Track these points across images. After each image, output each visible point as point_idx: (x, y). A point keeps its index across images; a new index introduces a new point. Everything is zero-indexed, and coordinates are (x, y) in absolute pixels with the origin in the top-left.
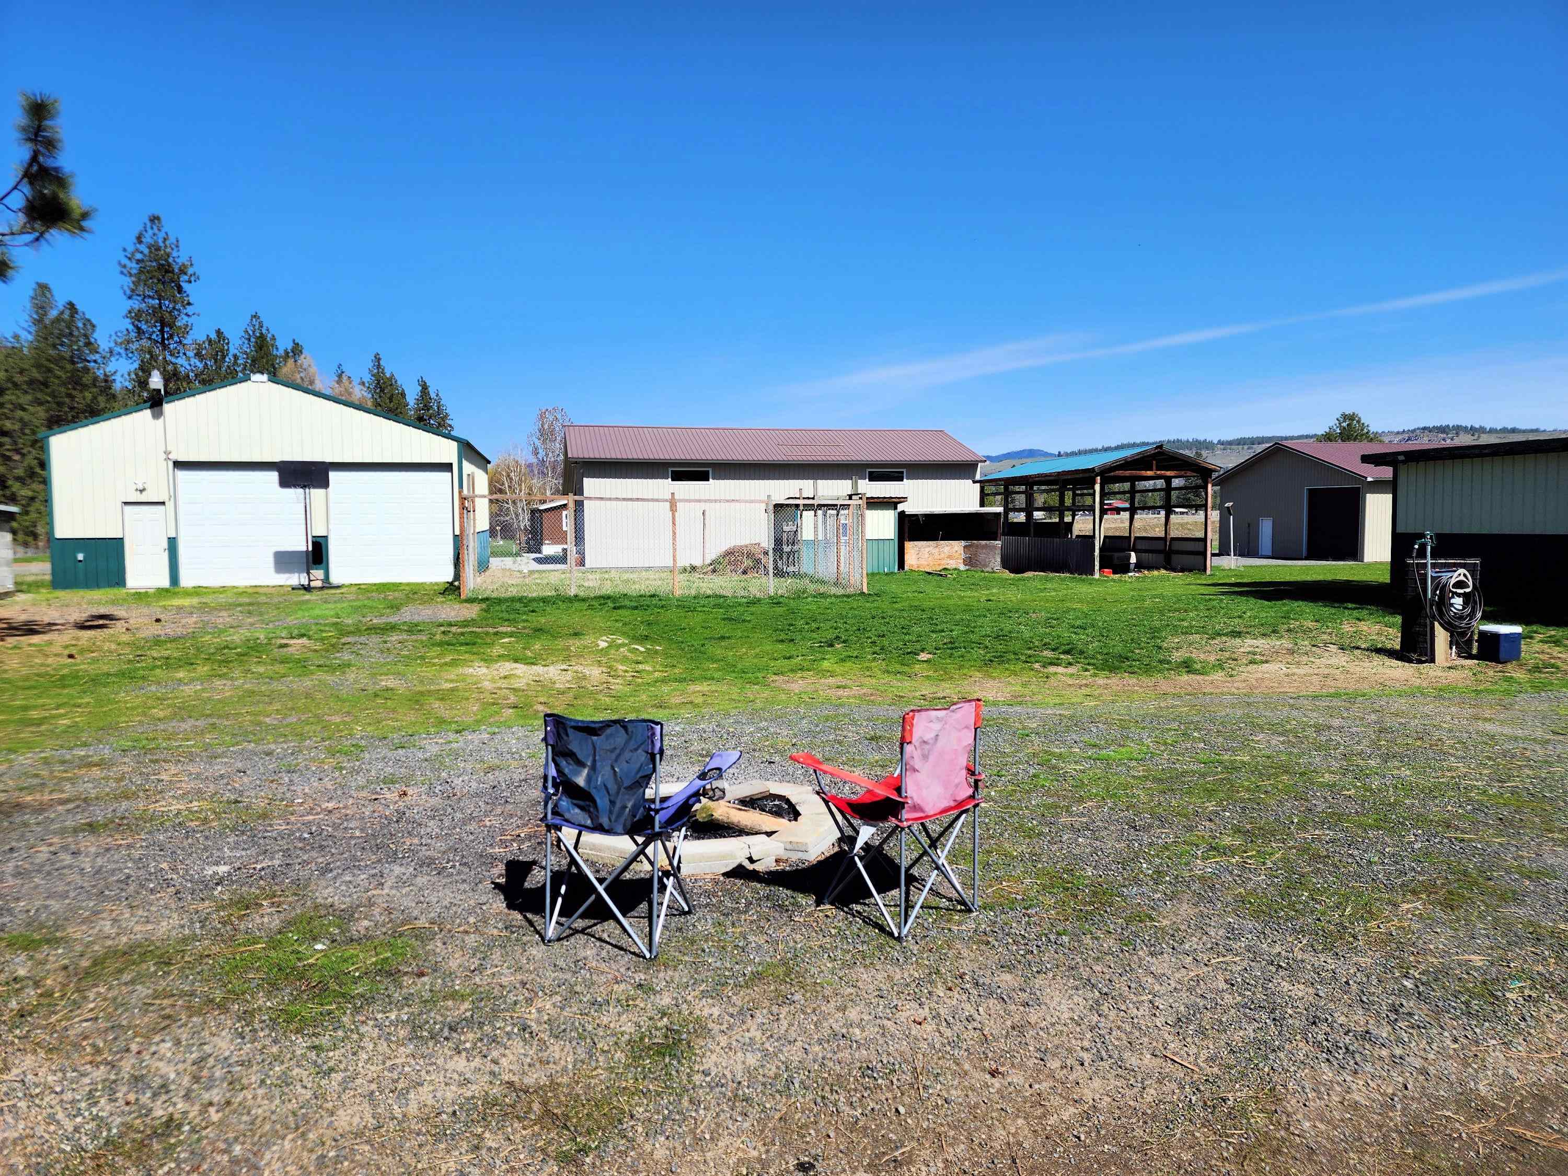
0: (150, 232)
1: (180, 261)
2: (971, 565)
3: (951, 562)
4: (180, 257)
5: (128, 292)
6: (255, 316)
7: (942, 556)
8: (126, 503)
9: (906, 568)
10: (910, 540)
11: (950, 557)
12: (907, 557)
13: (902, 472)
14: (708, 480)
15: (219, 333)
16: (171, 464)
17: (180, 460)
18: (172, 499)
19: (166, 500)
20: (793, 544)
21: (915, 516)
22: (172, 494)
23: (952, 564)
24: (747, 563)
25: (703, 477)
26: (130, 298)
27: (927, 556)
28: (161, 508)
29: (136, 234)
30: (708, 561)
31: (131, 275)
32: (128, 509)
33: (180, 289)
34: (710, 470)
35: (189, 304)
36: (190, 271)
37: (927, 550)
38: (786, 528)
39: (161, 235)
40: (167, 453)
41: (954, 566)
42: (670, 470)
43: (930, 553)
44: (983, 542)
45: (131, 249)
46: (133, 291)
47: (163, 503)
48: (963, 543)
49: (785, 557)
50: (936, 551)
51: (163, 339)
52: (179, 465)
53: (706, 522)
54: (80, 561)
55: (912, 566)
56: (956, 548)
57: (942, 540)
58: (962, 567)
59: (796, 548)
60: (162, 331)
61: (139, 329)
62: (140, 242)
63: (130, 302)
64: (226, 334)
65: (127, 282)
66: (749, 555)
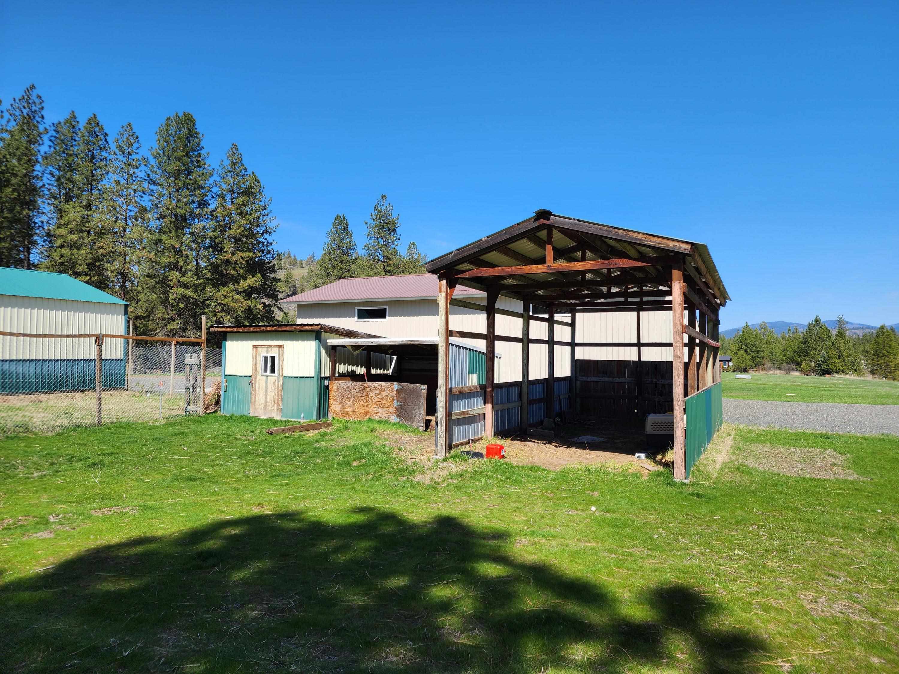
2: (402, 417)
3: (381, 410)
7: (370, 401)
9: (330, 415)
11: (379, 404)
12: (331, 401)
23: (381, 414)
27: (352, 400)
37: (352, 393)
41: (384, 417)
43: (355, 398)
48: (395, 386)
50: (362, 395)
55: (337, 412)
56: (386, 392)
58: (394, 419)
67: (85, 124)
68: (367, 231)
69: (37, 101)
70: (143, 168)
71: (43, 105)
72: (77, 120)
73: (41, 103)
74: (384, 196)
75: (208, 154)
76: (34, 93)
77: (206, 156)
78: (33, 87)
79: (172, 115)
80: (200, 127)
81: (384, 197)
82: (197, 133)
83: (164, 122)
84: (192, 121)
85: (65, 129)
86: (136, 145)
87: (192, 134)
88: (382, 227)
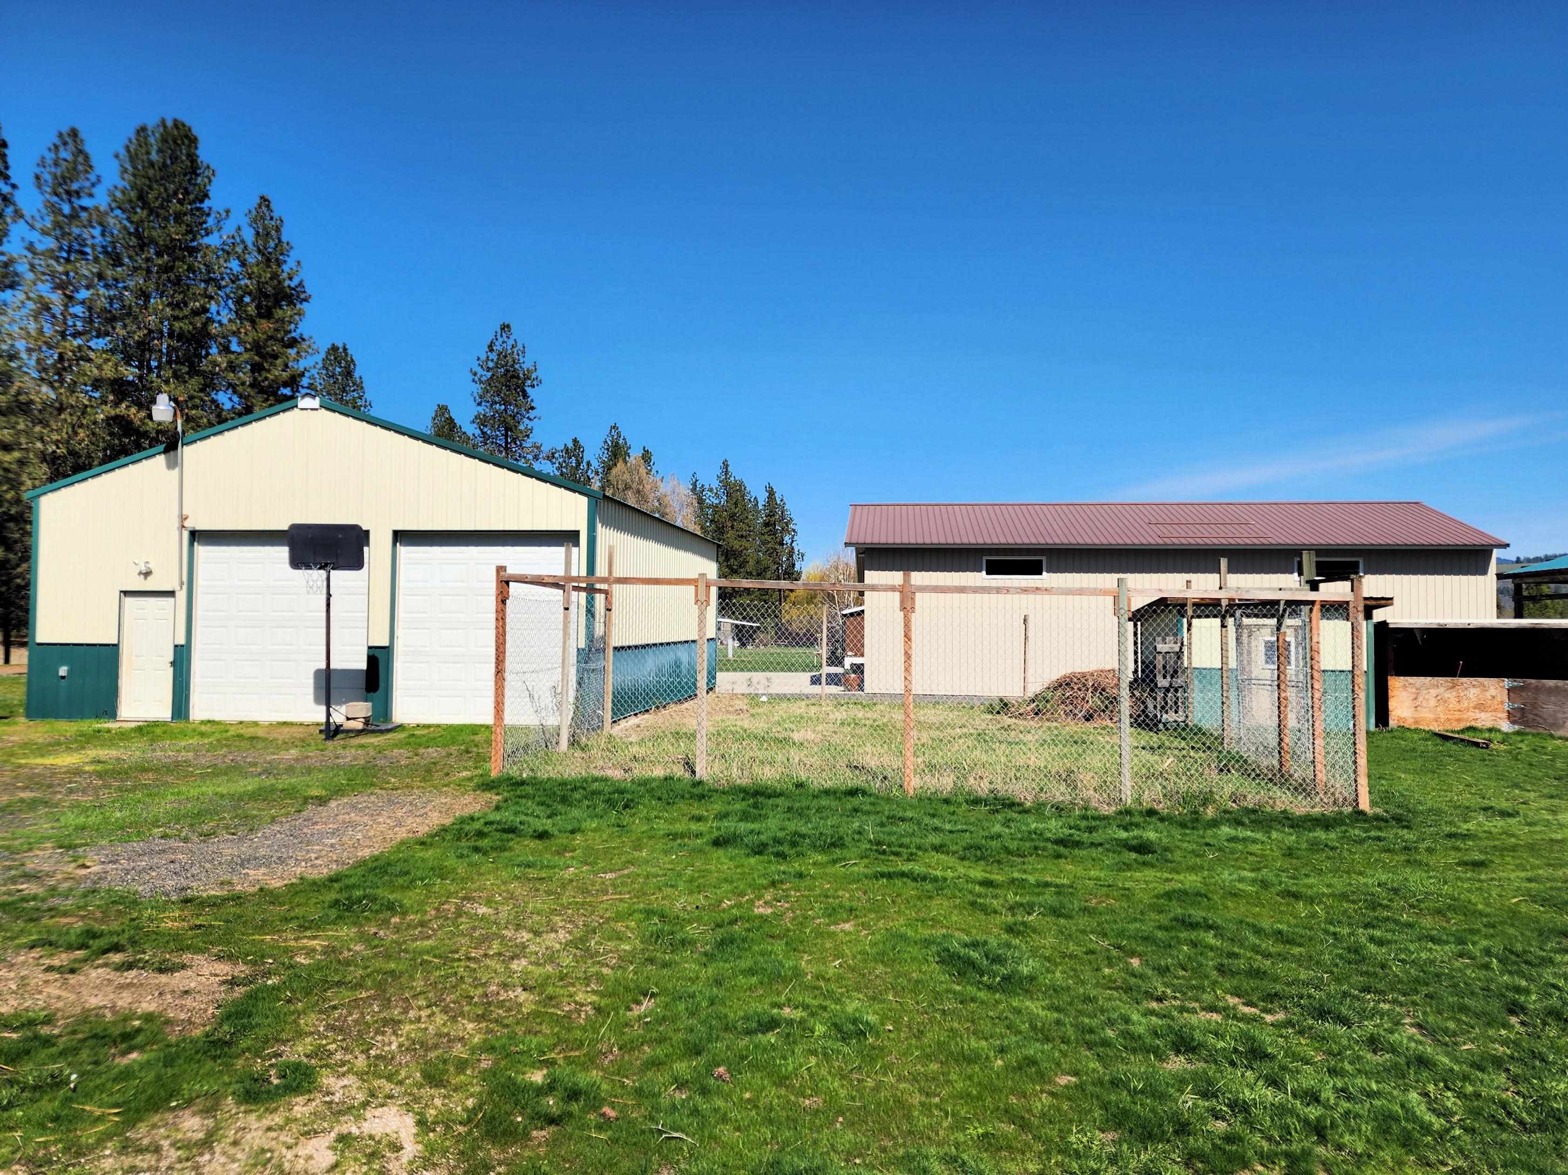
0: (500, 340)
1: (525, 366)
2: (1526, 724)
3: (1483, 715)
4: (527, 363)
5: (479, 400)
6: (614, 427)
7: (1465, 704)
8: (126, 593)
9: (1393, 723)
10: (1399, 674)
11: (1481, 707)
12: (1392, 704)
13: (1357, 563)
14: (1040, 573)
15: (575, 441)
16: (186, 535)
17: (198, 528)
18: (185, 587)
19: (177, 588)
20: (1175, 674)
21: (1407, 633)
22: (185, 579)
23: (1484, 720)
24: (1094, 701)
25: (1034, 569)
26: (479, 404)
27: (1433, 703)
28: (171, 600)
29: (488, 343)
30: (1030, 694)
31: (481, 382)
32: (129, 601)
33: (525, 395)
34: (1044, 559)
35: (533, 408)
36: (534, 376)
37: (1433, 692)
38: (1161, 647)
39: (511, 342)
40: (183, 518)
41: (1489, 725)
42: (985, 558)
43: (1440, 700)
44: (1551, 683)
45: (483, 357)
46: (481, 397)
47: (171, 594)
48: (1507, 682)
49: (1160, 695)
50: (1451, 695)
51: (506, 443)
52: (196, 536)
53: (1030, 634)
54: (63, 677)
55: (1405, 720)
56: (1492, 691)
57: (1462, 675)
58: (1506, 726)
59: (1179, 681)
60: (506, 436)
61: (483, 433)
62: (491, 350)
63: (480, 409)
64: (581, 443)
65: (477, 389)
66: (1099, 689)
79: (152, 122)
81: (505, 328)
82: (201, 167)
83: (134, 136)
84: (190, 140)
86: (90, 177)
87: (194, 167)
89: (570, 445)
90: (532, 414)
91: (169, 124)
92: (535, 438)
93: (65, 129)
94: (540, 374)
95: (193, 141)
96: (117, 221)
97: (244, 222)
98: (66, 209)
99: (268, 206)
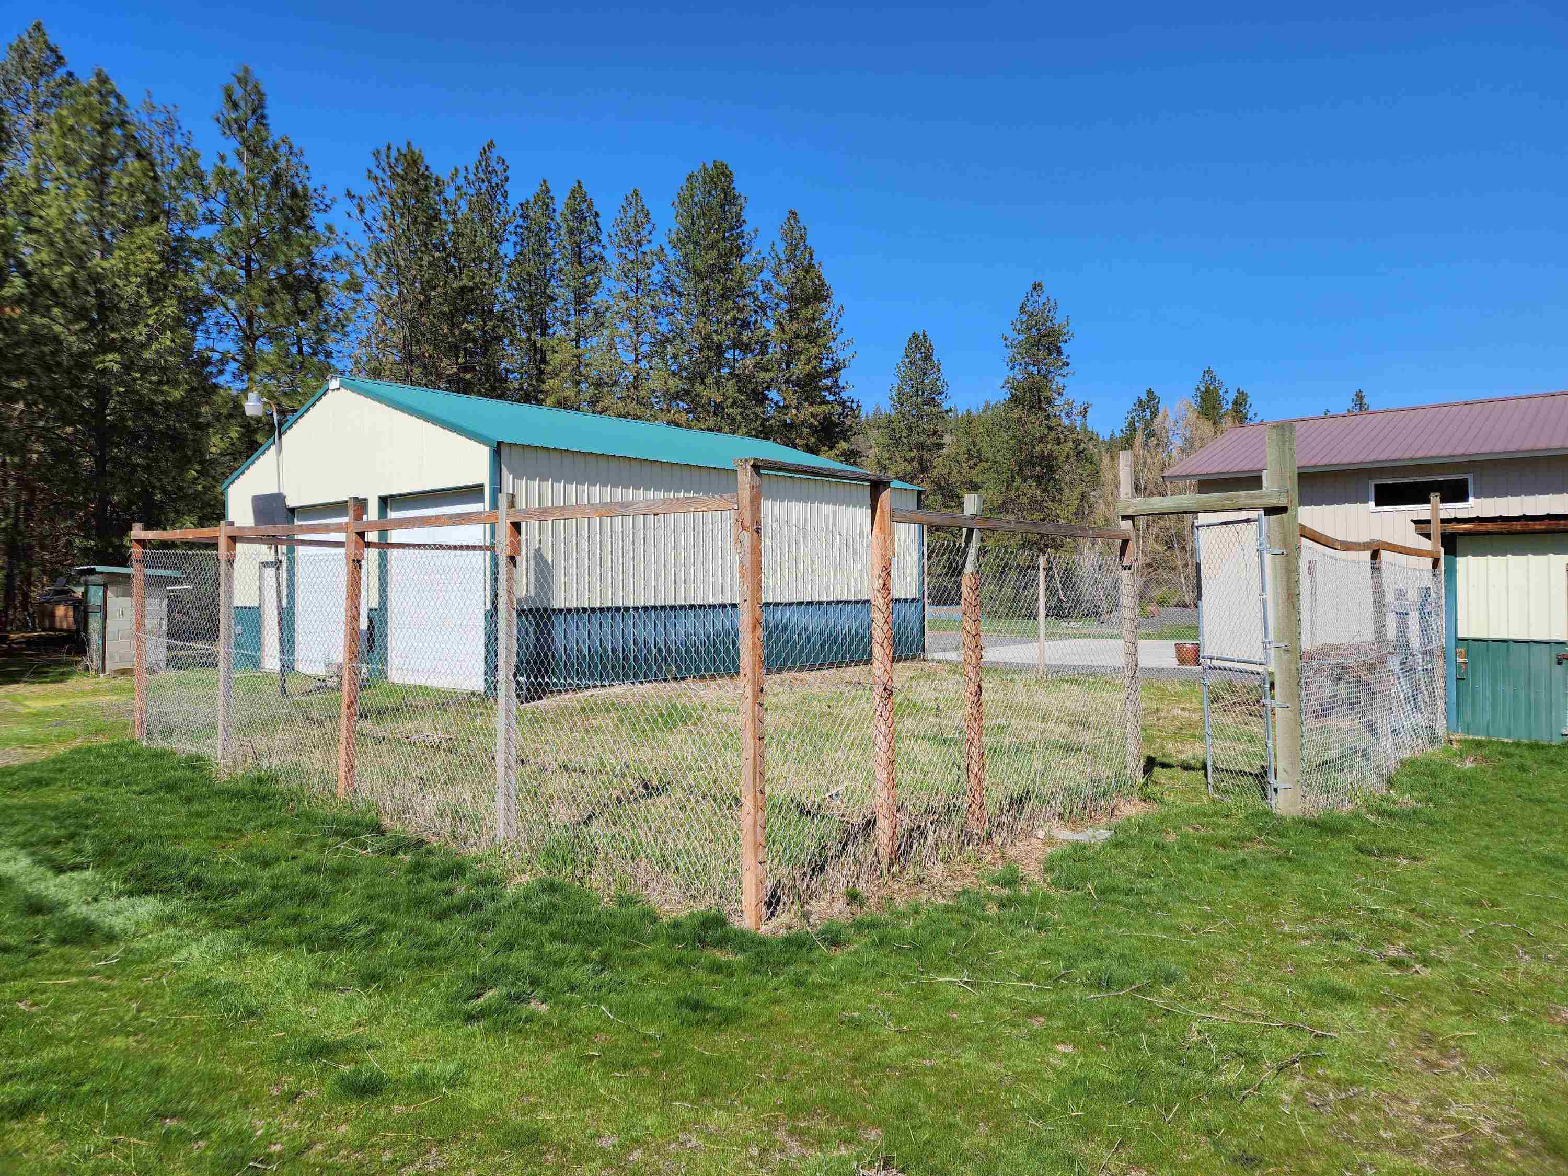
0: (1032, 300)
1: (1057, 322)
6: (1209, 371)
15: (1150, 393)
29: (1020, 305)
31: (1013, 346)
32: (264, 570)
33: (1059, 352)
34: (1470, 478)
35: (1070, 364)
39: (1042, 300)
42: (1373, 483)
45: (1015, 320)
46: (1013, 361)
64: (1157, 394)
67: (565, 200)
68: (1009, 353)
69: (499, 168)
70: (658, 267)
71: (508, 173)
72: (551, 194)
73: (505, 171)
74: (1039, 285)
75: (756, 231)
76: (493, 156)
77: (753, 235)
78: (491, 145)
79: (696, 169)
80: (740, 186)
81: (1037, 287)
82: (735, 197)
83: (684, 183)
84: (727, 176)
85: (536, 212)
86: (648, 227)
87: (729, 198)
88: (1037, 344)
89: (1144, 397)
90: (1065, 370)
91: (710, 166)
92: (1068, 395)
93: (630, 193)
94: (1073, 328)
95: (728, 176)
96: (672, 256)
97: (777, 237)
98: (631, 256)
99: (795, 218)
